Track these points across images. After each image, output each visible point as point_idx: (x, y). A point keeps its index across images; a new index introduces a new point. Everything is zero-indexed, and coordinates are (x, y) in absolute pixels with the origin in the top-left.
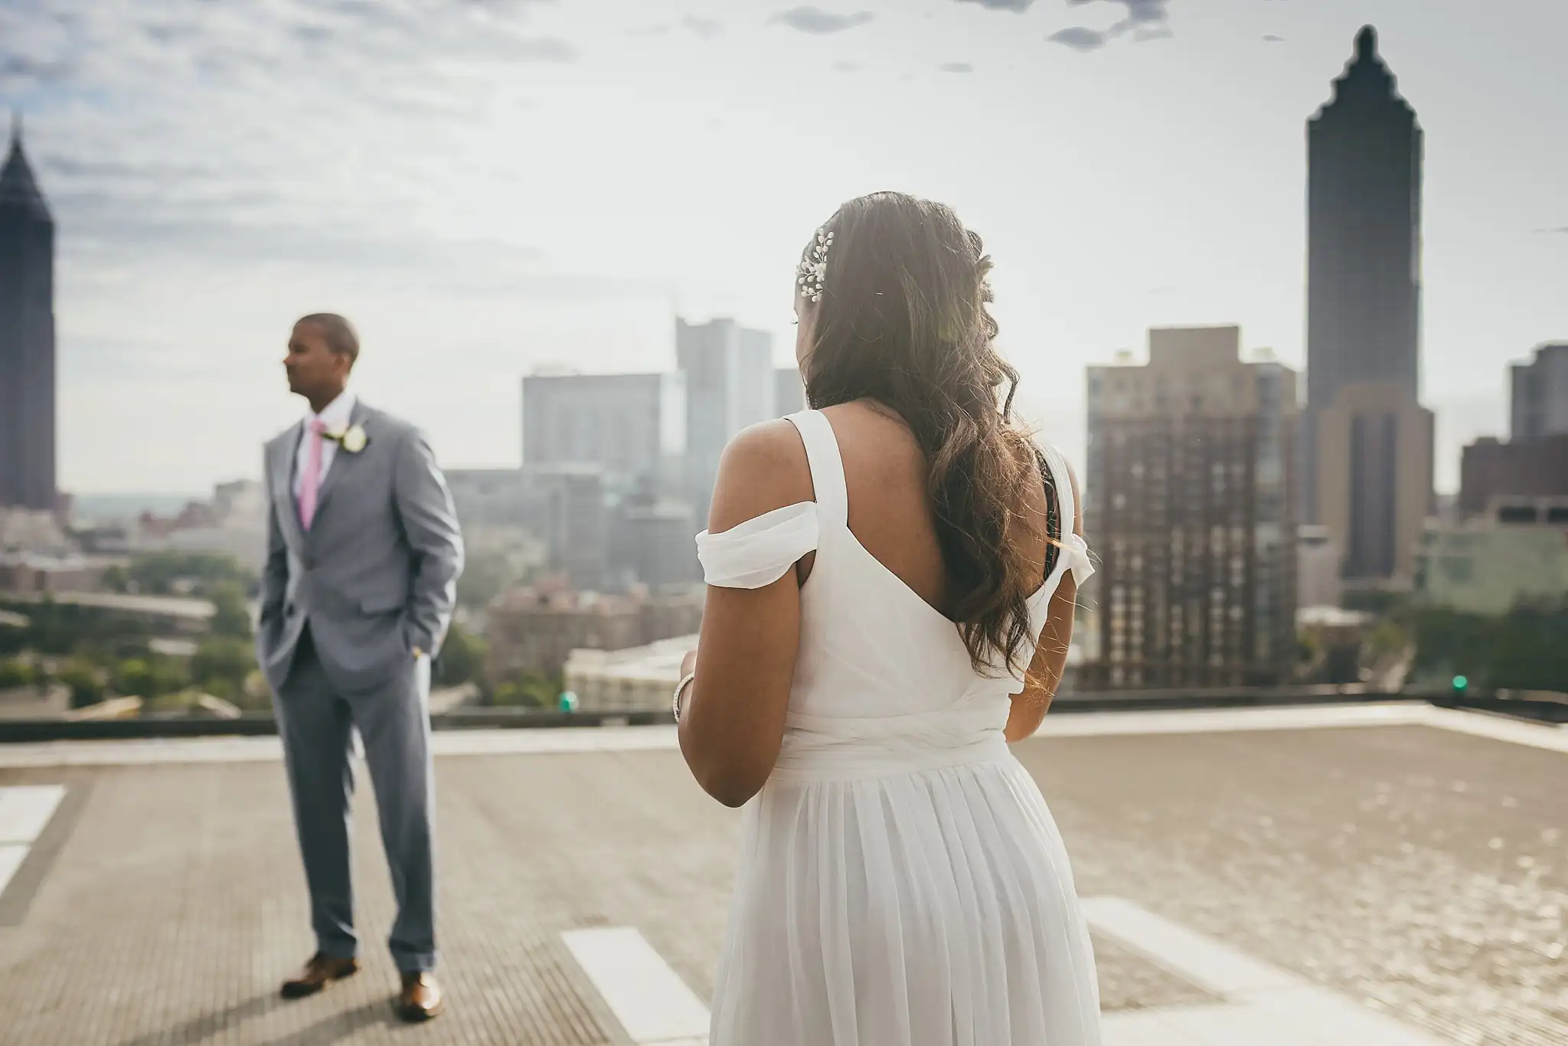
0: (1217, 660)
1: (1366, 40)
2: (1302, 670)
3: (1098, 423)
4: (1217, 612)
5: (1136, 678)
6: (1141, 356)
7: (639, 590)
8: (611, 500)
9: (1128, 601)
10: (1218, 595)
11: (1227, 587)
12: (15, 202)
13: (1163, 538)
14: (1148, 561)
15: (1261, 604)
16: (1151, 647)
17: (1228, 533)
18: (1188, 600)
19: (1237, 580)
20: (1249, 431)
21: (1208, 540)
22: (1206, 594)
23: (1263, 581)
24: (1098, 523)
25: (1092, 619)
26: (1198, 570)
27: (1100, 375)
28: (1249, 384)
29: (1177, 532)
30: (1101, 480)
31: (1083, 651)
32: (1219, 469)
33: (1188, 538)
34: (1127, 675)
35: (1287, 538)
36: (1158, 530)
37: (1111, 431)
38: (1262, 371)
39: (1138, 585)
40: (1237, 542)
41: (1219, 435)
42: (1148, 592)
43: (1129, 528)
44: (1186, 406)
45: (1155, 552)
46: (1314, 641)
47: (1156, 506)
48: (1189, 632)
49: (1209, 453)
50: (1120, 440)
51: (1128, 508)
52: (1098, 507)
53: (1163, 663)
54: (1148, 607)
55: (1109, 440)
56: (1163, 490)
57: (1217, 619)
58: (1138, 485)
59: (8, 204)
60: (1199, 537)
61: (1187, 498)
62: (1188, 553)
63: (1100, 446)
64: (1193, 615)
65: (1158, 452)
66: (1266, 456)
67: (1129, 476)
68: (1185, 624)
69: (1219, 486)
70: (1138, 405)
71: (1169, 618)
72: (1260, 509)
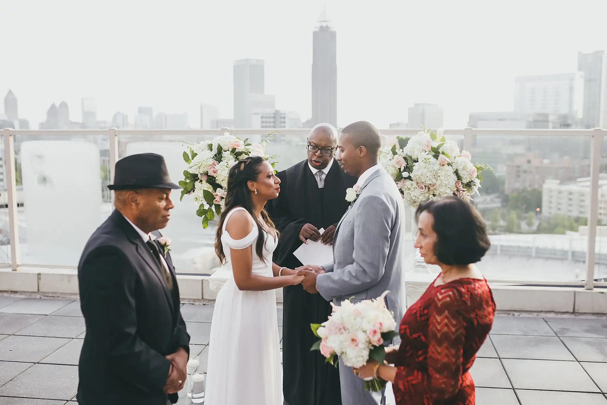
12: (324, 24)
59: (322, 25)
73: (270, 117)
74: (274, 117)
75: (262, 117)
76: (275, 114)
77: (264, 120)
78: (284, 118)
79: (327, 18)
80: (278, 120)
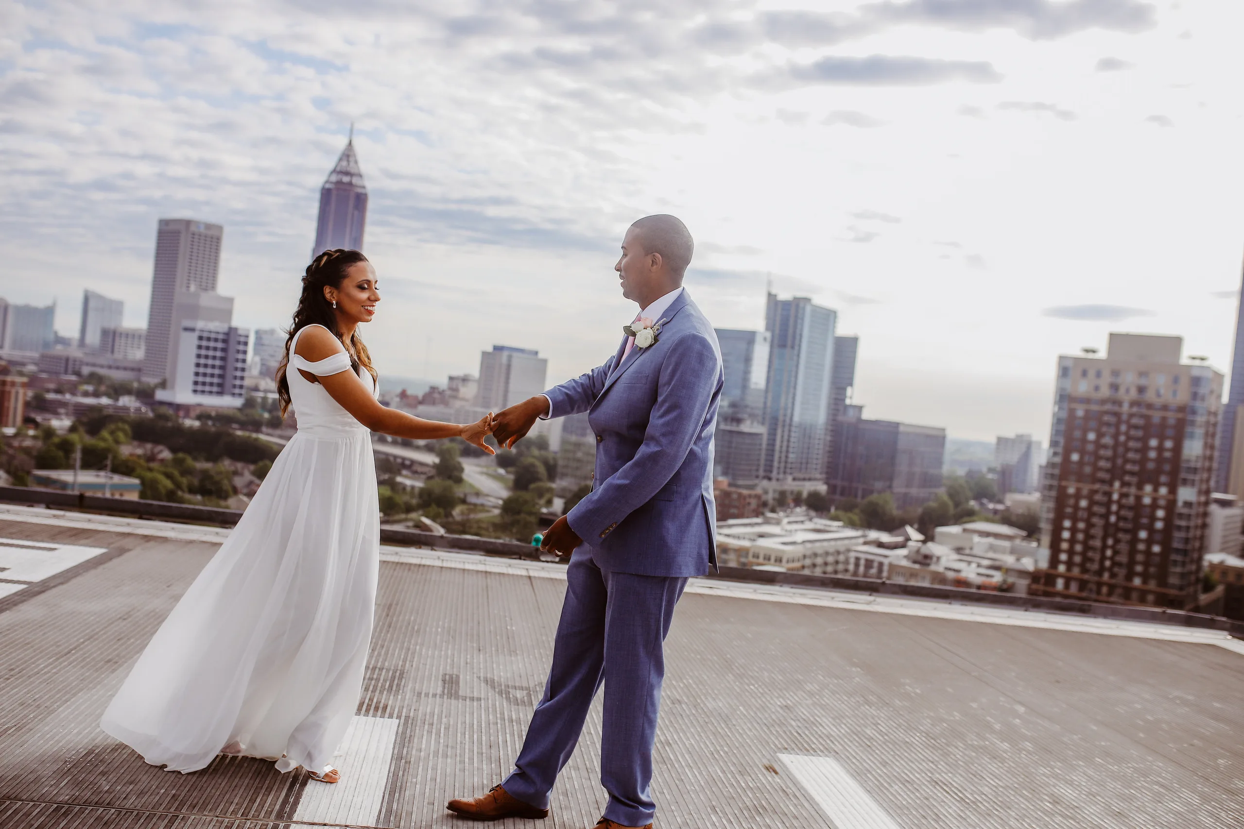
0: (1137, 582)
2: (1204, 598)
3: (1064, 398)
4: (1141, 547)
5: (1074, 588)
6: (1102, 354)
7: (723, 481)
9: (1073, 530)
10: (1143, 535)
11: (1151, 529)
12: (346, 179)
13: (1106, 488)
14: (1092, 503)
15: (1176, 545)
16: (1088, 565)
17: (1156, 490)
18: (1121, 535)
19: (1159, 525)
20: (1180, 415)
21: (1140, 493)
22: (1134, 532)
23: (1179, 528)
24: (1057, 471)
25: (1046, 539)
26: (1130, 514)
27: (1069, 364)
28: (1184, 383)
29: (1117, 484)
30: (1062, 441)
31: (1036, 562)
32: (1154, 443)
33: (1125, 490)
34: (1067, 586)
35: (1203, 499)
36: (1102, 481)
37: (1074, 405)
38: (1195, 373)
39: (1082, 520)
40: (1163, 497)
41: (1156, 417)
42: (1090, 525)
43: (1080, 478)
44: (1133, 393)
45: (1098, 497)
46: (1216, 577)
47: (1102, 464)
48: (1118, 558)
49: (1148, 429)
50: (1080, 413)
51: (1081, 463)
52: (1058, 460)
53: (1096, 578)
54: (1089, 536)
55: (1072, 412)
56: (1109, 453)
57: (1140, 552)
58: (1090, 447)
59: (341, 180)
60: (1133, 490)
61: (1127, 461)
62: (1124, 501)
63: (1064, 415)
64: (1123, 547)
65: (1108, 424)
66: (1192, 436)
67: (1084, 440)
68: (1116, 552)
69: (1153, 454)
70: (1097, 388)
71: (1104, 547)
72: (1183, 475)
73: (216, 340)
75: (201, 338)
76: (227, 334)
77: (204, 343)
78: (246, 344)
79: (352, 168)
80: (233, 346)
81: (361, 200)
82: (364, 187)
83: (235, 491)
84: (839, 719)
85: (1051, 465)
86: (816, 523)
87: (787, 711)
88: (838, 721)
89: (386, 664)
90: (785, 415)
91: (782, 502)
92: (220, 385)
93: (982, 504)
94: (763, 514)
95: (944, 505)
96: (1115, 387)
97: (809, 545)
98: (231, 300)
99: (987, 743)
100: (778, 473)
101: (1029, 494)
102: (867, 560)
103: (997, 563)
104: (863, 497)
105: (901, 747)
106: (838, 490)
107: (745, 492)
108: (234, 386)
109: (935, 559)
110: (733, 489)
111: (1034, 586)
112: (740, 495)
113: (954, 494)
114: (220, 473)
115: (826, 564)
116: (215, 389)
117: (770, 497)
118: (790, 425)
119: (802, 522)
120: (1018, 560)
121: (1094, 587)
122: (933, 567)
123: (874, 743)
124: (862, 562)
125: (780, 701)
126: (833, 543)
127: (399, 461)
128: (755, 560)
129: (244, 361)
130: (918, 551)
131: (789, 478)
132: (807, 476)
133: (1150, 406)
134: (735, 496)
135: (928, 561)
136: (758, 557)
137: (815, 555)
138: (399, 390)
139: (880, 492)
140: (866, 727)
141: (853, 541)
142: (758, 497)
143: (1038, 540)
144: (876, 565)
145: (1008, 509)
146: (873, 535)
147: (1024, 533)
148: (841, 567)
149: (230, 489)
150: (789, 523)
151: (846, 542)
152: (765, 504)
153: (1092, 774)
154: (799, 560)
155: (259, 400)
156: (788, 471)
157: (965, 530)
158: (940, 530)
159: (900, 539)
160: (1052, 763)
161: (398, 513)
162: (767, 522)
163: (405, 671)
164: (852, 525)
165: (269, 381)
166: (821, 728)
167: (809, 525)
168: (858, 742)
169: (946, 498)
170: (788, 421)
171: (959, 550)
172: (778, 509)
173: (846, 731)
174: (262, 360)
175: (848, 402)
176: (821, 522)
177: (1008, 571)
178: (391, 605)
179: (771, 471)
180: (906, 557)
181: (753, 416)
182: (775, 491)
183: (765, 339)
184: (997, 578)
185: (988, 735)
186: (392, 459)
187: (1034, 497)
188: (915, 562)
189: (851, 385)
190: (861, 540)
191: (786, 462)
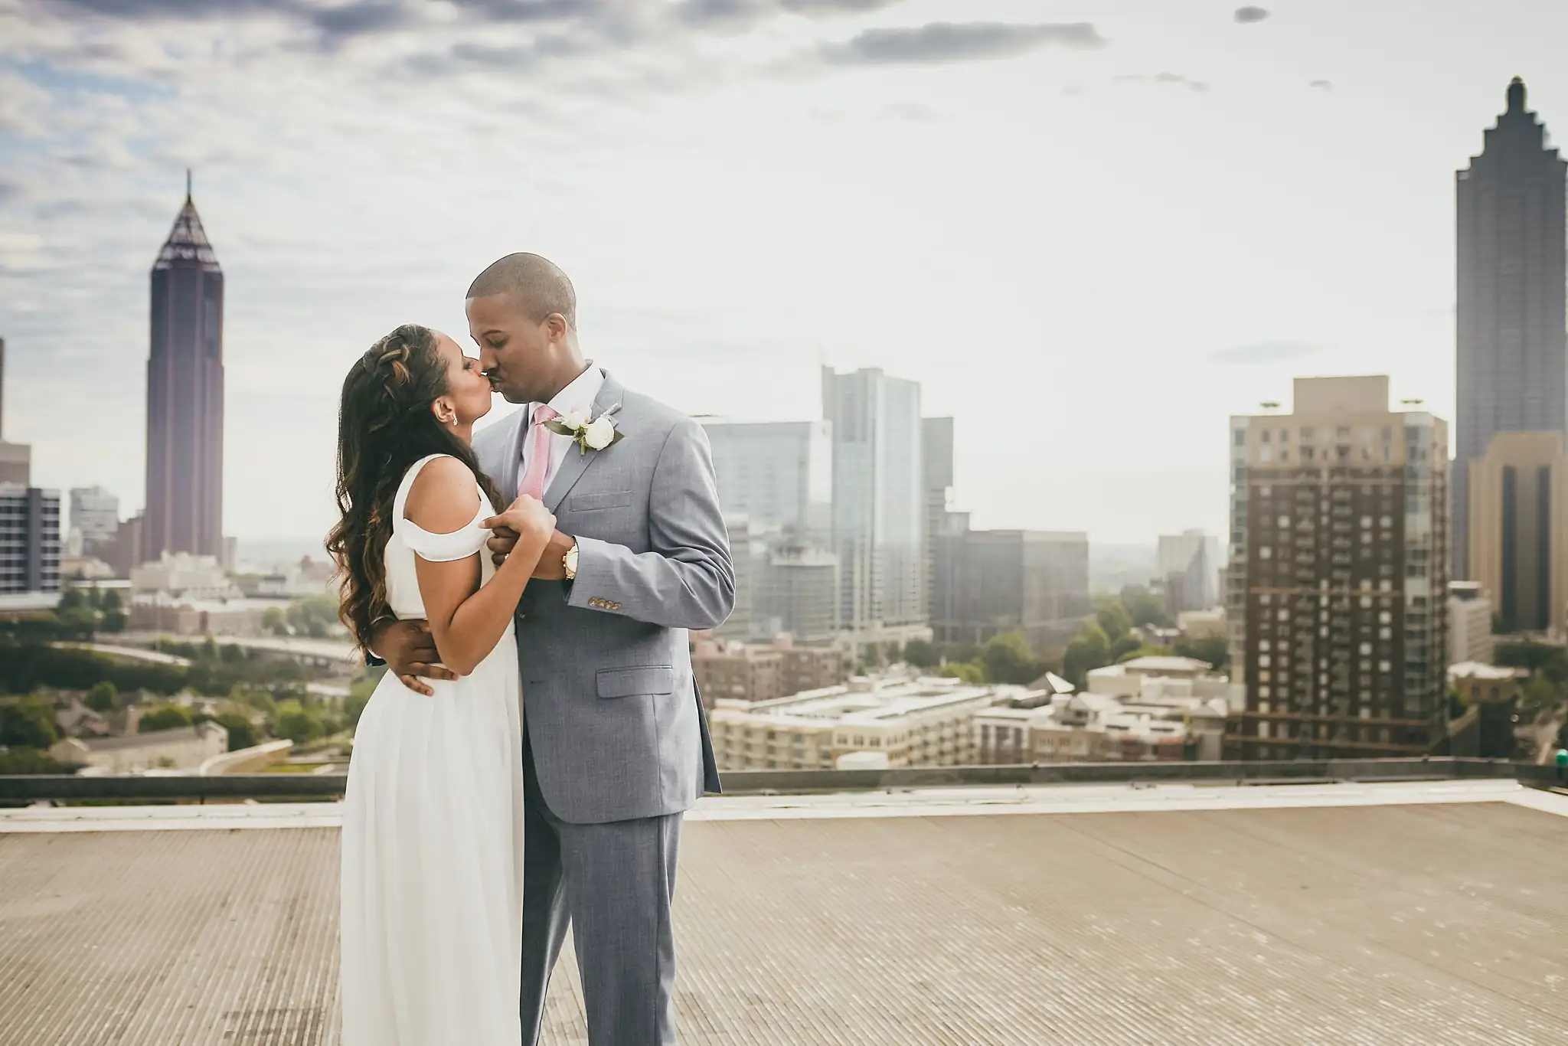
0: (1365, 714)
1: (1516, 92)
2: (1454, 726)
3: (1242, 473)
4: (1365, 666)
5: (1282, 734)
6: (1286, 408)
7: (785, 639)
8: (758, 549)
9: (1274, 654)
10: (1365, 649)
11: (1375, 641)
12: (188, 254)
13: (1311, 590)
14: (1294, 613)
15: (1411, 657)
16: (1298, 700)
17: (1376, 586)
18: (1336, 654)
19: (1385, 633)
20: (1398, 482)
21: (1355, 593)
22: (1354, 647)
23: (1412, 635)
24: (1243, 575)
25: (1238, 671)
26: (1344, 623)
27: (1244, 425)
28: (1397, 435)
29: (1324, 584)
30: (1245, 532)
31: (1228, 703)
32: (1366, 522)
33: (1335, 591)
34: (1273, 731)
35: (1438, 591)
36: (1305, 582)
37: (1256, 482)
38: (1411, 422)
39: (1283, 638)
40: (1386, 595)
41: (1366, 486)
42: (1295, 644)
43: (1275, 581)
44: (1333, 456)
45: (1302, 605)
46: (1465, 696)
47: (1302, 558)
48: (1335, 686)
49: (1358, 504)
50: (1266, 492)
51: (1274, 558)
52: (1242, 559)
53: (1310, 717)
54: (1295, 660)
55: (1255, 491)
56: (1309, 542)
57: (1365, 673)
58: (1284, 537)
59: (181, 256)
60: (1346, 590)
61: (1333, 551)
62: (1335, 606)
63: (1245, 496)
64: (1341, 669)
65: (1304, 503)
66: (1415, 510)
67: (1275, 528)
68: (1333, 678)
69: (1367, 538)
70: (1284, 455)
71: (1317, 672)
72: (1409, 562)
73: (9, 510)
74: (23, 510)
76: (25, 499)
78: (56, 511)
79: (196, 237)
80: (36, 517)
81: (214, 283)
82: (216, 264)
83: (62, 733)
84: (1003, 993)
85: (1234, 567)
86: (921, 684)
87: (924, 991)
88: (1001, 996)
89: (292, 1002)
90: (863, 536)
91: (872, 658)
92: (20, 577)
93: (1147, 631)
94: (846, 679)
95: (1095, 639)
96: (1308, 451)
97: (915, 716)
98: (26, 449)
99: (1223, 999)
100: (862, 619)
101: (1209, 610)
102: (998, 728)
103: (1176, 711)
104: (984, 640)
105: (1101, 1026)
106: (948, 633)
107: (818, 651)
108: (44, 576)
109: (1091, 716)
110: (800, 649)
111: (1230, 737)
112: (811, 656)
113: (1108, 622)
114: (33, 709)
115: (942, 740)
116: (14, 583)
117: (853, 655)
118: (872, 549)
119: (902, 684)
120: (1204, 703)
121: (1308, 728)
122: (1091, 728)
123: (1060, 1025)
124: (992, 732)
125: (912, 977)
126: (948, 710)
127: (309, 661)
128: (842, 746)
129: (56, 537)
130: (1067, 708)
131: (878, 624)
132: (903, 619)
133: (1356, 473)
134: (804, 659)
135: (1082, 719)
136: (845, 741)
137: (926, 729)
138: (299, 558)
139: (1008, 629)
140: (1045, 1001)
141: (977, 703)
142: (837, 656)
143: (1229, 674)
144: (1011, 733)
145: (1183, 634)
146: (1005, 691)
147: (1208, 665)
148: (963, 742)
149: (51, 730)
150: (885, 687)
151: (967, 706)
152: (848, 665)
153: (1380, 1026)
154: (903, 739)
155: (86, 593)
156: (876, 614)
157: (1128, 671)
158: (1094, 674)
159: (1041, 693)
160: (1321, 1018)
161: (314, 737)
162: (854, 690)
163: (323, 1010)
164: (973, 680)
165: (97, 562)
166: (978, 1012)
167: (914, 688)
168: (1036, 1027)
169: (1097, 628)
170: (867, 542)
171: (1123, 699)
172: (867, 670)
173: (1016, 1012)
174: (85, 533)
175: (948, 508)
176: (928, 682)
177: (1193, 720)
178: (295, 901)
179: (851, 617)
180: (1053, 717)
181: (817, 541)
182: (860, 645)
183: (824, 432)
184: (1179, 731)
185: (1222, 987)
186: (297, 659)
187: (1217, 614)
188: (1065, 723)
189: (950, 484)
190: (988, 701)
191: (872, 602)
